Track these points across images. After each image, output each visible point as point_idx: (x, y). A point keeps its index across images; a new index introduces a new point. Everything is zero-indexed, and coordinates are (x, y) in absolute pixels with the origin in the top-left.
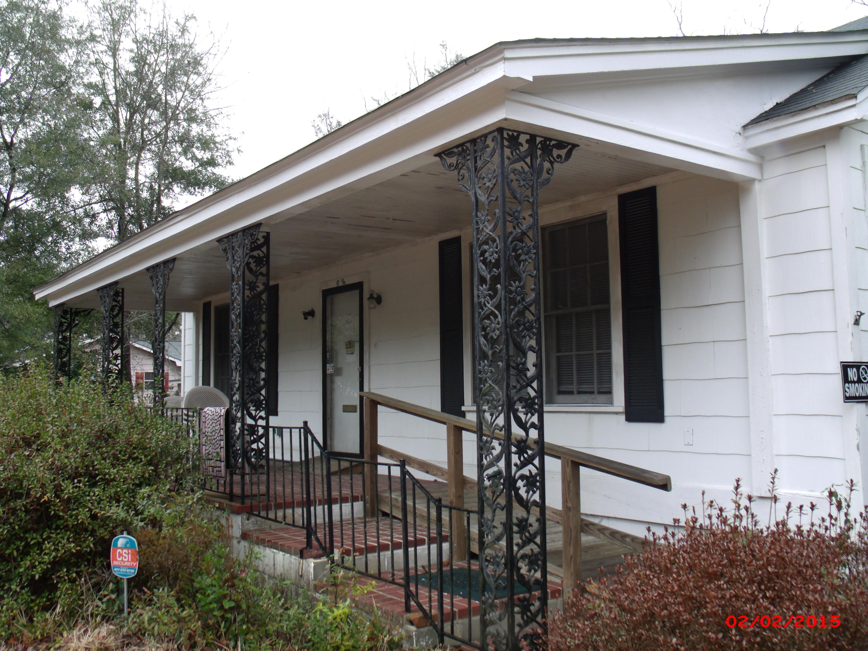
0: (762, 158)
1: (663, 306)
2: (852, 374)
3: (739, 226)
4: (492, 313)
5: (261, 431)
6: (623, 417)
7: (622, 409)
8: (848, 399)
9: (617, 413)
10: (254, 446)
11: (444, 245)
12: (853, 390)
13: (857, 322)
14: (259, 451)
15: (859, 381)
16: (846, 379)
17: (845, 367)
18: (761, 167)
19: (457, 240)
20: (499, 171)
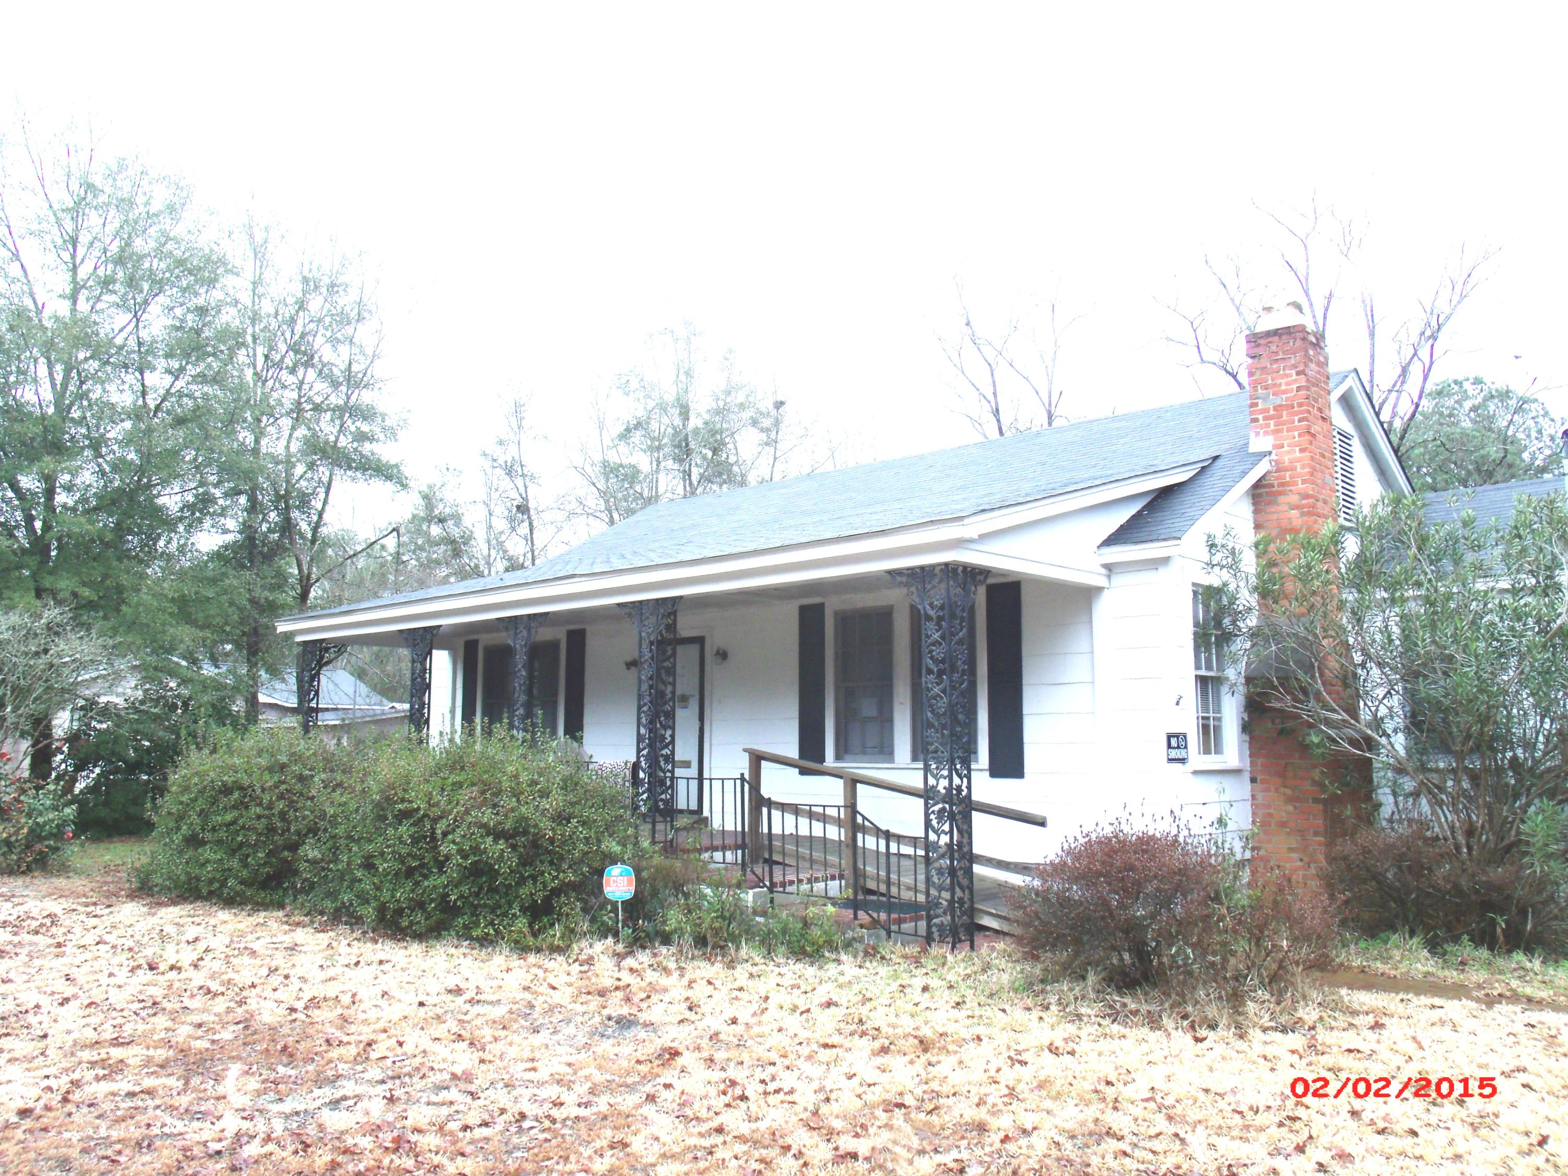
0: (1110, 570)
1: (1024, 682)
2: (1174, 742)
3: (1091, 622)
4: (938, 695)
5: (668, 783)
6: (988, 773)
7: (986, 766)
8: (1170, 760)
9: (981, 770)
10: (663, 796)
11: (803, 610)
12: (1174, 754)
13: (1178, 704)
14: (666, 802)
15: (1178, 747)
16: (1169, 746)
17: (1169, 737)
18: (1109, 577)
19: (820, 607)
20: (945, 595)
